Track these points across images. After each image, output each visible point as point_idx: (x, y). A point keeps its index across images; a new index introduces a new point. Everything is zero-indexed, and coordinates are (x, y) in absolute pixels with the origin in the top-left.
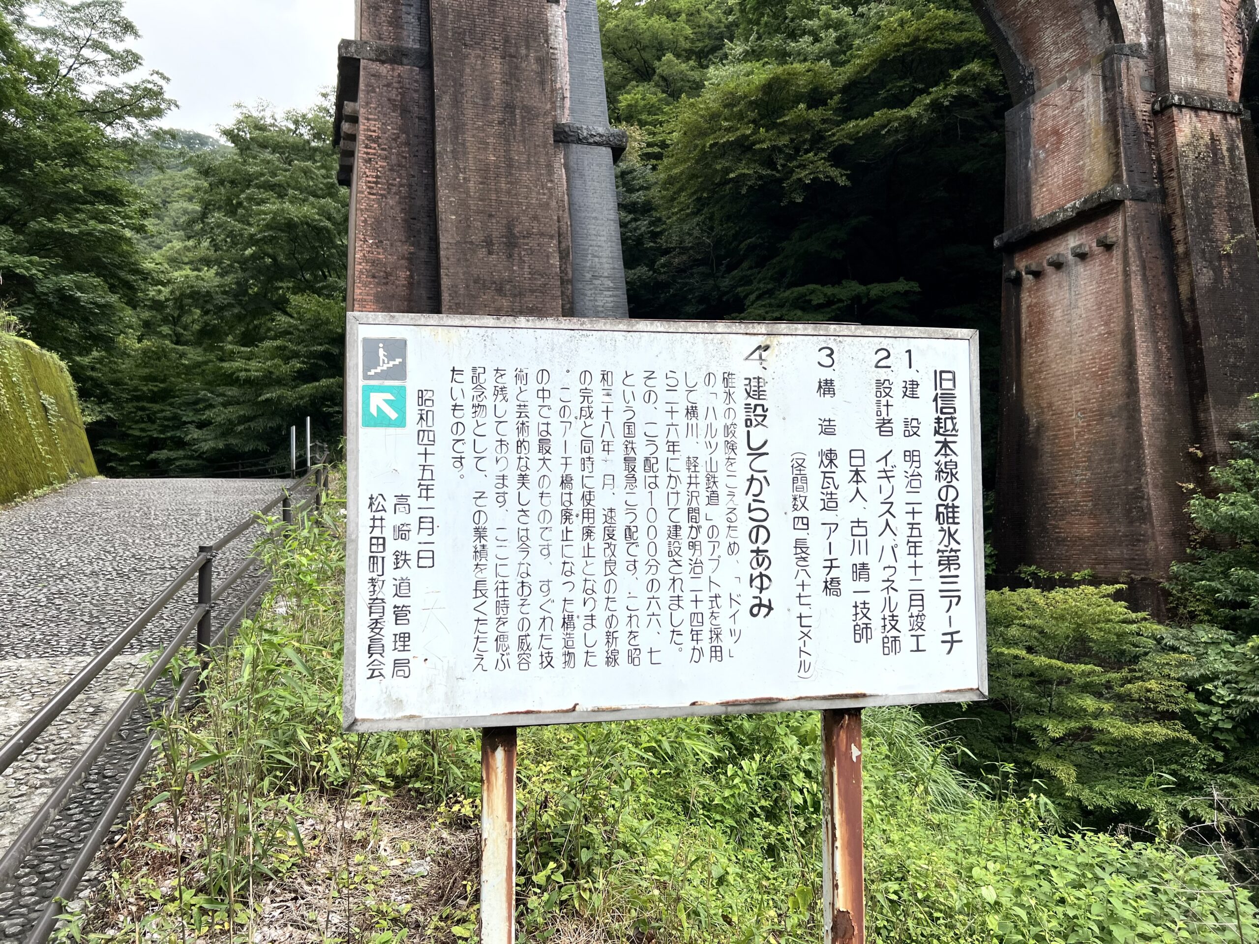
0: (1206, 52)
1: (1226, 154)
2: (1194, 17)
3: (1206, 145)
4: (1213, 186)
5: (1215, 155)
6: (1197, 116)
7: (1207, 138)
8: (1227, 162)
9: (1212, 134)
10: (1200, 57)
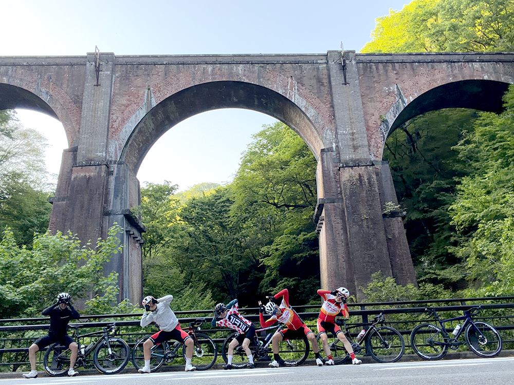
0: (358, 145)
1: (366, 180)
2: (353, 134)
3: (357, 179)
4: (360, 194)
5: (361, 182)
6: (352, 169)
7: (357, 177)
8: (367, 184)
9: (360, 174)
10: (355, 148)
